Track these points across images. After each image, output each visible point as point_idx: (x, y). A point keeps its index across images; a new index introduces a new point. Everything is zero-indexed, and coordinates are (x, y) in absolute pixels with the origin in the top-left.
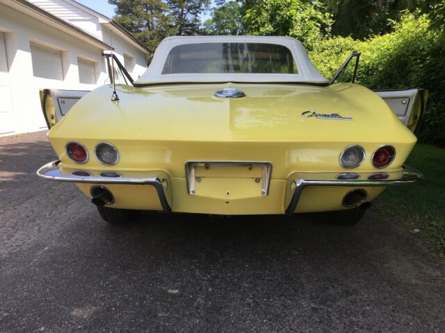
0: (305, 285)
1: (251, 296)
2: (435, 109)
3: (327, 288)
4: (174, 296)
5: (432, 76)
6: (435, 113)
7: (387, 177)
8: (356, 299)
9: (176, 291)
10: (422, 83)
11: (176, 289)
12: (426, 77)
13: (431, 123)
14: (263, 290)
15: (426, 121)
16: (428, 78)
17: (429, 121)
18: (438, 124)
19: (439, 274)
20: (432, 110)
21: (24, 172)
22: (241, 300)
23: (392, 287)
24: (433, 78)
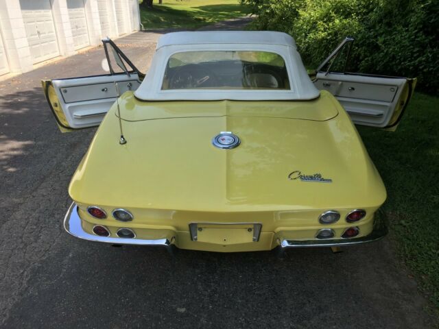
0: (287, 301)
1: (243, 315)
2: (430, 56)
3: (304, 304)
4: (182, 315)
5: (432, 18)
6: (430, 60)
7: (357, 233)
8: (326, 316)
9: (183, 310)
10: (421, 26)
11: (183, 306)
12: (426, 18)
13: (425, 70)
14: (253, 306)
15: (421, 67)
16: (428, 20)
17: (423, 69)
18: (432, 70)
19: (396, 286)
20: (428, 56)
21: (32, 140)
22: (236, 319)
23: (356, 303)
24: (433, 20)
